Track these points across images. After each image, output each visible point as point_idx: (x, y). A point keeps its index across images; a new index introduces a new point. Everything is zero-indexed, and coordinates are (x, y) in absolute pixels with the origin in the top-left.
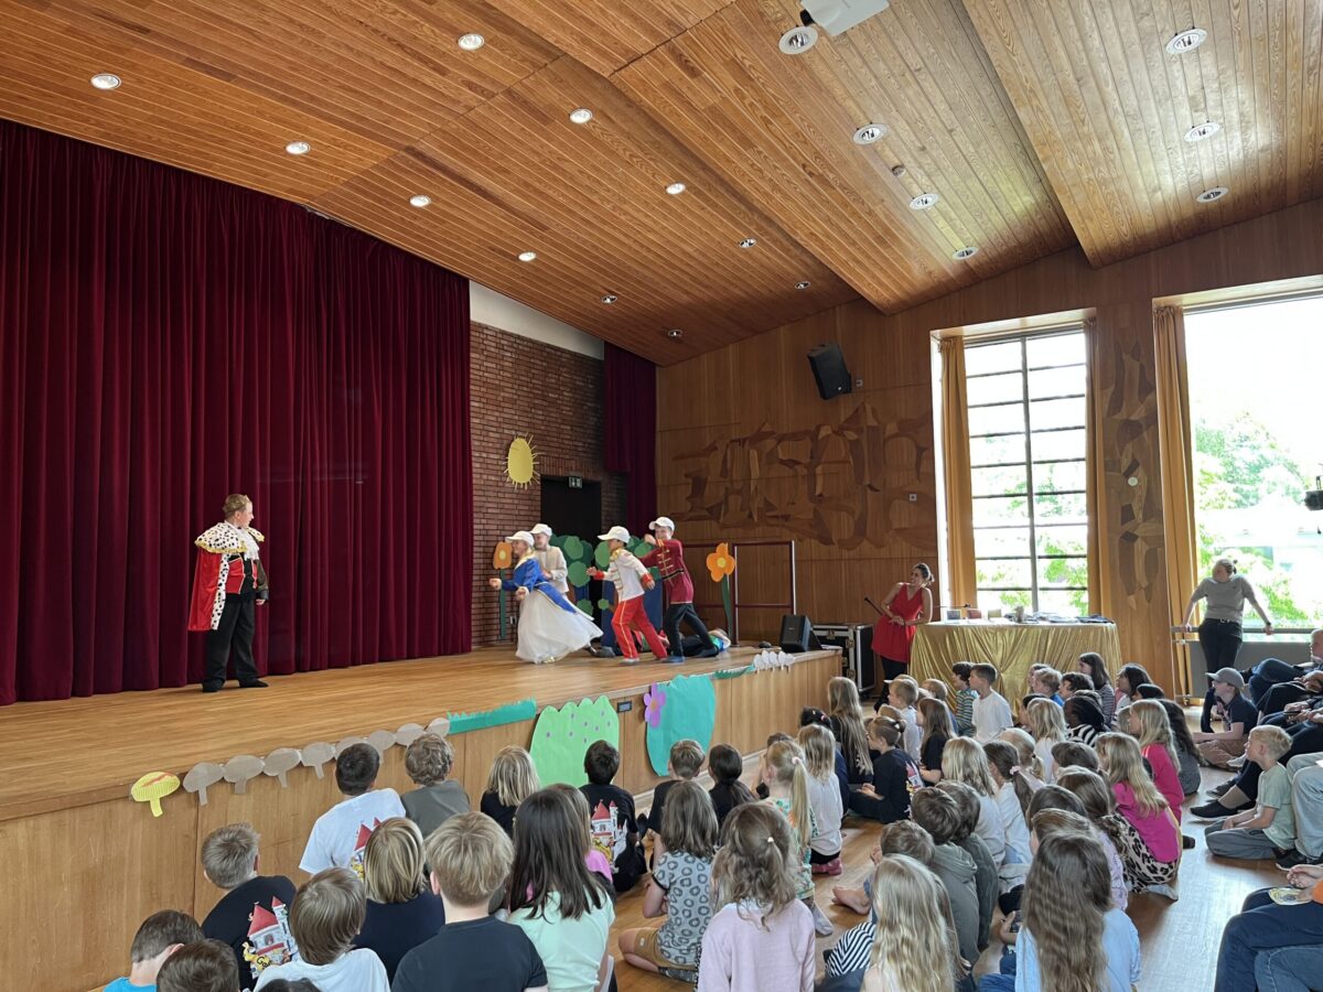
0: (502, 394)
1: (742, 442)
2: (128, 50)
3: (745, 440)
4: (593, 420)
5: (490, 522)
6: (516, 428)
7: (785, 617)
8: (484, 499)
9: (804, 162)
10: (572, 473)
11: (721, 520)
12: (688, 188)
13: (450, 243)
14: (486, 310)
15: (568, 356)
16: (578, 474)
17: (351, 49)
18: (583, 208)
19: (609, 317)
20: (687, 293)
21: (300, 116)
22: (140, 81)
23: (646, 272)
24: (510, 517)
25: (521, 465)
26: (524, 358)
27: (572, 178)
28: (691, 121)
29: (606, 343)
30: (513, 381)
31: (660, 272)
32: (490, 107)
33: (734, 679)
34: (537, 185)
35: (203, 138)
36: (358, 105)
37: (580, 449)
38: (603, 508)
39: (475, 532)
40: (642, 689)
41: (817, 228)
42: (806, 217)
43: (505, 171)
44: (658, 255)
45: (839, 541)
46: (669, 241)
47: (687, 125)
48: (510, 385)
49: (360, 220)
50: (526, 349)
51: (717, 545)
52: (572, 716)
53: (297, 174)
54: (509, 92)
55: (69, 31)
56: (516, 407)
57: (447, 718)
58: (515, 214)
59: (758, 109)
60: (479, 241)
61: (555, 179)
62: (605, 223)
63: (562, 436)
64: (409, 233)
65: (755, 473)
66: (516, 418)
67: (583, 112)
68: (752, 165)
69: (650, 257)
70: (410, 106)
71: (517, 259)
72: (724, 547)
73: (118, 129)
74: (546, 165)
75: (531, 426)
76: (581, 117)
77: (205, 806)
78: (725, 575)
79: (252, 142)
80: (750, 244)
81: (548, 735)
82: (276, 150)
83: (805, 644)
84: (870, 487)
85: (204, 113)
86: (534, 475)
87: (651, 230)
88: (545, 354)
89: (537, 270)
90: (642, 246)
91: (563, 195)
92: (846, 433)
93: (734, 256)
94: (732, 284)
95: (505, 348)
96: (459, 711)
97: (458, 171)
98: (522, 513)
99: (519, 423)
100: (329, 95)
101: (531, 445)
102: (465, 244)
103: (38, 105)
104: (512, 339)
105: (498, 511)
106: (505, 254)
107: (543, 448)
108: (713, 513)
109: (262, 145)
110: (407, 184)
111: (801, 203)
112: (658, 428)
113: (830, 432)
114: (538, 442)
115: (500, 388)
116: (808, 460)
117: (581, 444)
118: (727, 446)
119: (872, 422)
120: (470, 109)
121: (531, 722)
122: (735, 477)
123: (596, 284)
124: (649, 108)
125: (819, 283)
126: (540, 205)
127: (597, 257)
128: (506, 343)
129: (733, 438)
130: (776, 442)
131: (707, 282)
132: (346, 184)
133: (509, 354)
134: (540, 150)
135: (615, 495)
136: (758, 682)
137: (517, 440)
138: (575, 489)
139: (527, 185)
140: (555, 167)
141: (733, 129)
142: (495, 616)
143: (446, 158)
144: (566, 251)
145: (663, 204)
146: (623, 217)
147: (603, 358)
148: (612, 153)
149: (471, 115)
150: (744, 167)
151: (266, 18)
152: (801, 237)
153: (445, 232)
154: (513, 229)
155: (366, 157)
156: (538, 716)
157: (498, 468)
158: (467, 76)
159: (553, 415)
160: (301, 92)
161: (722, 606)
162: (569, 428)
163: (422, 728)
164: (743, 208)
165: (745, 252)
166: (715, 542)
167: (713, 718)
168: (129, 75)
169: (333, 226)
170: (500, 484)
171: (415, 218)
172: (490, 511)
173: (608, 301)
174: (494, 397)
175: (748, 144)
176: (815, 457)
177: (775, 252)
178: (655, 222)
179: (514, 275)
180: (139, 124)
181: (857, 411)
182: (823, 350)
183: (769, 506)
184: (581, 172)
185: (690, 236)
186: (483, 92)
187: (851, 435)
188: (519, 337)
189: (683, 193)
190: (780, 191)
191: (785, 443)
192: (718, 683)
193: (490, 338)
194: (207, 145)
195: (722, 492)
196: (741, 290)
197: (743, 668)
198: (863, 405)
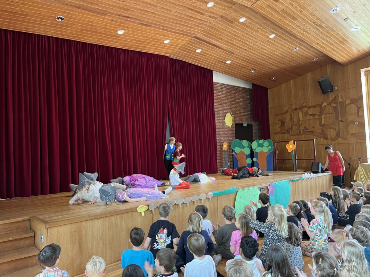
0: (223, 101)
1: (296, 109)
2: (125, 23)
3: (297, 109)
4: (249, 106)
5: (221, 137)
6: (227, 110)
7: (312, 163)
8: (219, 131)
9: (314, 21)
10: (244, 122)
11: (291, 133)
12: (276, 35)
13: (207, 61)
14: (218, 78)
15: (241, 88)
16: (246, 122)
17: (179, 13)
18: (244, 46)
19: (253, 76)
20: (277, 66)
21: (167, 33)
22: (129, 31)
23: (264, 62)
24: (227, 136)
25: (229, 121)
26: (229, 91)
27: (240, 38)
28: (276, 15)
29: (252, 84)
30: (226, 97)
31: (268, 61)
32: (216, 22)
33: (296, 182)
34: (230, 41)
35: (144, 43)
36: (181, 27)
37: (246, 115)
38: (253, 132)
39: (217, 140)
40: (268, 185)
41: (319, 41)
42: (316, 39)
43: (221, 39)
44: (267, 57)
45: (330, 138)
46: (270, 52)
47: (275, 17)
48: (225, 99)
49: (183, 58)
50: (229, 88)
51: (289, 141)
52: (247, 192)
53: (167, 48)
54: (221, 16)
55: (112, 20)
56: (227, 104)
57: (212, 192)
58: (224, 50)
59: (298, 8)
60: (215, 59)
61: (236, 39)
62: (251, 49)
63: (240, 112)
64: (196, 60)
65: (301, 118)
66: (227, 107)
67: (243, 18)
68: (297, 25)
69: (265, 57)
70: (195, 25)
71: (226, 63)
72: (292, 142)
73: (124, 43)
74: (233, 35)
75: (231, 109)
76: (242, 20)
77: (154, 214)
78: (292, 150)
79: (156, 42)
80: (297, 49)
81: (240, 197)
82: (161, 43)
83: (320, 171)
84: (341, 121)
85: (144, 36)
86: (233, 123)
87: (265, 49)
88: (235, 89)
89: (232, 65)
90: (262, 54)
91: (238, 43)
92: (332, 104)
93: (292, 53)
94: (291, 62)
95: (223, 88)
96: (215, 190)
97: (208, 41)
98: (230, 134)
99: (228, 109)
100: (174, 26)
101: (232, 115)
102: (211, 61)
103: (106, 40)
104: (225, 86)
105: (223, 134)
106: (222, 62)
107: (235, 115)
108: (288, 131)
109: (158, 42)
110: (195, 46)
111: (314, 34)
112: (269, 107)
113: (326, 104)
114: (234, 114)
115: (222, 100)
116: (319, 114)
117: (246, 114)
118: (292, 111)
119: (341, 100)
120: (211, 23)
121: (236, 193)
122: (294, 120)
123: (249, 67)
124: (263, 14)
125: (321, 58)
126: (231, 47)
127: (249, 59)
128: (223, 87)
129: (293, 108)
130: (308, 109)
131: (283, 62)
132: (179, 49)
133: (224, 90)
134: (231, 31)
135: (257, 128)
136: (304, 182)
137: (228, 114)
138: (245, 127)
139: (228, 42)
140: (235, 36)
141: (290, 15)
142: (224, 163)
143: (205, 38)
144: (240, 59)
145: (268, 41)
146: (256, 47)
147: (252, 88)
148: (252, 29)
149: (211, 25)
150: (294, 26)
151: (158, 9)
152: (314, 45)
153: (205, 58)
154: (224, 55)
155: (184, 41)
156: (237, 192)
157: (223, 122)
158: (210, 14)
159: (238, 106)
160: (167, 27)
161: (292, 159)
162: (242, 109)
163: (205, 195)
164: (294, 38)
165: (296, 52)
166: (289, 140)
167: (290, 193)
168: (126, 29)
169: (176, 61)
170: (224, 126)
171: (197, 55)
172: (221, 134)
173: (253, 71)
174: (220, 102)
175: (294, 19)
176: (321, 113)
177: (305, 50)
178: (266, 47)
179: (225, 68)
180: (129, 41)
181: (335, 97)
182: (322, 79)
183: (306, 128)
184: (243, 36)
185: (277, 49)
186: (214, 18)
187: (334, 105)
188: (227, 85)
189: (275, 37)
190: (306, 32)
191: (311, 109)
192: (291, 183)
193: (219, 86)
194: (145, 44)
195: (290, 125)
196: (294, 63)
197: (299, 178)
198: (338, 95)
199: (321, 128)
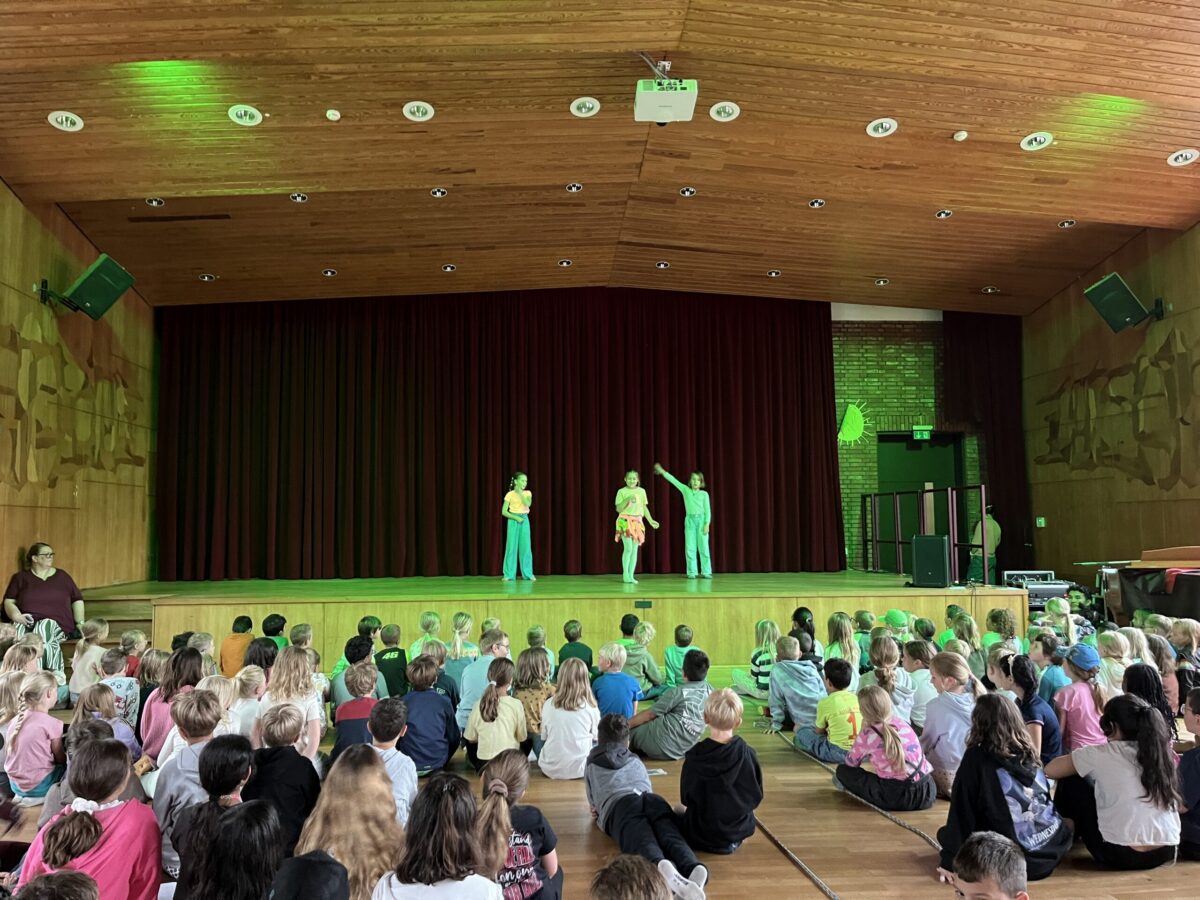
1: (1083, 382)
3: (1085, 379)
6: (845, 397)
10: (917, 428)
11: (1071, 461)
15: (912, 326)
16: (927, 428)
17: (524, 216)
19: (905, 293)
26: (855, 338)
27: (735, 224)
32: (633, 208)
34: (717, 234)
35: (517, 274)
37: (930, 405)
38: (967, 455)
43: (687, 234)
45: (1159, 481)
50: (858, 330)
53: (582, 274)
56: (843, 379)
58: (728, 253)
60: (728, 274)
63: (904, 396)
65: (1093, 413)
71: (769, 277)
73: (478, 283)
75: (863, 392)
79: (541, 268)
80: (948, 214)
84: (1182, 420)
86: (864, 434)
89: (793, 279)
92: (1160, 362)
93: (945, 226)
97: (660, 243)
98: (855, 464)
99: (848, 392)
101: (863, 410)
102: (723, 279)
104: (839, 326)
107: (879, 409)
108: (1065, 454)
109: (549, 268)
110: (644, 259)
112: (1025, 375)
114: (874, 405)
116: (1133, 395)
117: (930, 401)
118: (1073, 387)
119: (1181, 349)
120: (623, 213)
122: (1080, 416)
123: (852, 275)
129: (1076, 378)
130: (1107, 379)
131: (953, 249)
132: (613, 269)
137: (850, 406)
138: (922, 441)
139: (711, 236)
143: (645, 240)
144: (796, 262)
147: (943, 320)
153: (701, 276)
154: (740, 262)
155: (604, 254)
158: (597, 201)
159: (892, 380)
162: (914, 388)
165: (957, 220)
173: (882, 283)
175: (786, 173)
176: (1137, 392)
181: (1168, 338)
183: (1104, 446)
185: (880, 225)
186: (617, 203)
187: (1165, 365)
188: (847, 323)
191: (1114, 379)
195: (1071, 433)
198: (1173, 330)
199: (1137, 444)
